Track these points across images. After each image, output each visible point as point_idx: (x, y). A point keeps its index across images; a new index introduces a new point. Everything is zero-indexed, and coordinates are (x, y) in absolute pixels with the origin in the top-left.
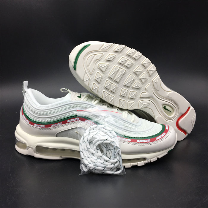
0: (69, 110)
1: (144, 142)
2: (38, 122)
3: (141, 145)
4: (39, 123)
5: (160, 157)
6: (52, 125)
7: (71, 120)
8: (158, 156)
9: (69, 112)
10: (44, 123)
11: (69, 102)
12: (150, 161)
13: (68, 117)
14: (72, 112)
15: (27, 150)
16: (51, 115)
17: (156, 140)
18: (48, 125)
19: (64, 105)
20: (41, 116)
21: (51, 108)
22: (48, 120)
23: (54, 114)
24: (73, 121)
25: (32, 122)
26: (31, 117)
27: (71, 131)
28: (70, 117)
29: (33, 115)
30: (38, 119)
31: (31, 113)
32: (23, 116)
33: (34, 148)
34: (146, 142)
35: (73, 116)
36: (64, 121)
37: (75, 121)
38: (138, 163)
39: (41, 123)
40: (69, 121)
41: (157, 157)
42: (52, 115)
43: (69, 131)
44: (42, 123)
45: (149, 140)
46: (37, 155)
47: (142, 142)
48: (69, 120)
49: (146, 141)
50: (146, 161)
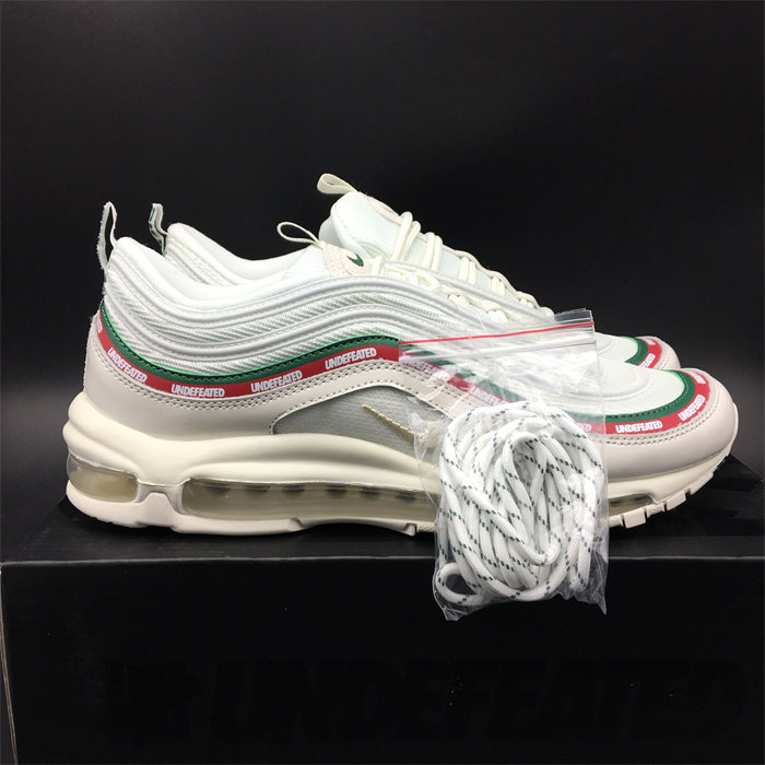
0: (329, 315)
1: (641, 432)
2: (189, 376)
3: (633, 442)
4: (196, 377)
5: (694, 488)
6: (257, 384)
7: (343, 358)
8: (690, 483)
9: (332, 323)
10: (217, 378)
11: (328, 281)
12: (665, 506)
13: (328, 348)
14: (344, 323)
15: (140, 501)
16: (249, 341)
17: (683, 422)
18: (237, 385)
19: (307, 296)
20: (202, 347)
21: (247, 310)
22: (236, 362)
23: (263, 337)
24: (352, 362)
25: (161, 379)
26: (154, 356)
27: (344, 406)
28: (336, 345)
29: (161, 346)
30: (189, 364)
31: (154, 337)
32: (113, 353)
33: (177, 488)
34: (649, 431)
35: (351, 341)
36: (312, 363)
37: (360, 360)
38: (625, 514)
39: (202, 377)
40: (331, 362)
41: (686, 489)
42: (256, 339)
43: (335, 406)
44: (209, 378)
45: (658, 424)
46: (188, 522)
47: (633, 433)
48: (333, 356)
49: (650, 426)
50: (651, 509)
